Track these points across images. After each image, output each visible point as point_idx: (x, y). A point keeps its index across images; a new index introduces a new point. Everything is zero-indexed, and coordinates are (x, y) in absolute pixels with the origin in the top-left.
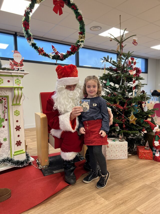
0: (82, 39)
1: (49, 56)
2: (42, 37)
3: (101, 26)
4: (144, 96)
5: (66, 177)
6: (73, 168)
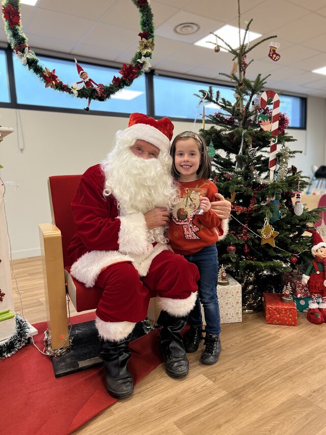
0: (148, 49)
1: (70, 90)
2: (69, 54)
3: (198, 23)
4: (295, 180)
5: (109, 380)
6: (125, 355)
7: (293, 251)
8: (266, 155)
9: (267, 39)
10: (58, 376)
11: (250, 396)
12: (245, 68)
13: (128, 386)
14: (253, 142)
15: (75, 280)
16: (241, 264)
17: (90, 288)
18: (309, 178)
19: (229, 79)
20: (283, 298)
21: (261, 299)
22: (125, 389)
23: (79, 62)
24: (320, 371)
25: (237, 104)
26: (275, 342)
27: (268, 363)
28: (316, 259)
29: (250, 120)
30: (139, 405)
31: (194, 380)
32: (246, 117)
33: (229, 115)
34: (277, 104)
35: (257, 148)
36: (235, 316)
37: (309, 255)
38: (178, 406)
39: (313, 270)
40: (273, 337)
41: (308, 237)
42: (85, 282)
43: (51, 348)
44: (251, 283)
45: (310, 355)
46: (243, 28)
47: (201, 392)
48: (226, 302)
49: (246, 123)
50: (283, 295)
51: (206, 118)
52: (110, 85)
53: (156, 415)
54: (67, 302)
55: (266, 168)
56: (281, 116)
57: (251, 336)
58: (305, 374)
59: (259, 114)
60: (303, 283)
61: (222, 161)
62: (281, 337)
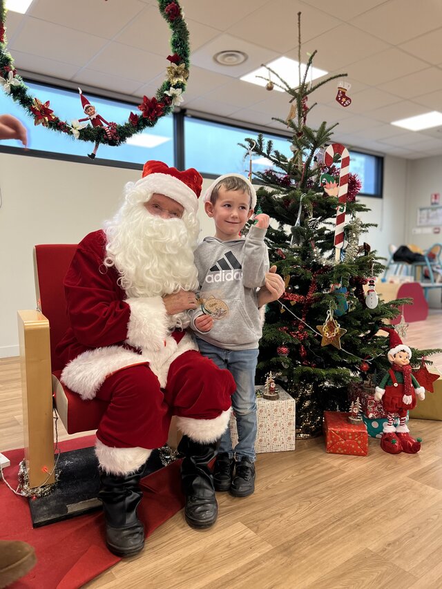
0: (179, 77)
1: (69, 129)
2: (70, 81)
3: (245, 52)
4: (368, 261)
5: (111, 532)
6: (134, 496)
7: (364, 356)
8: (331, 228)
9: (335, 77)
10: (36, 526)
11: (305, 551)
12: (306, 113)
13: (135, 539)
14: (314, 209)
15: (66, 388)
16: (295, 372)
17: (88, 401)
18: (386, 259)
19: (284, 127)
20: (350, 418)
21: (321, 419)
22: (132, 543)
23: (84, 92)
24: (397, 516)
25: (295, 160)
26: (338, 477)
27: (329, 506)
28: (394, 366)
29: (311, 182)
30: (151, 565)
31: (230, 529)
32: (306, 177)
33: (284, 174)
34: (346, 162)
35: (319, 218)
36: (285, 441)
37: (384, 361)
38: (205, 567)
39: (390, 381)
40: (336, 471)
41: (383, 337)
42: (81, 392)
43: (29, 486)
44: (308, 398)
45: (384, 496)
46: (304, 62)
47: (237, 546)
48: (274, 422)
49: (305, 185)
50: (350, 415)
51: (253, 176)
52: (126, 124)
53: (174, 580)
54: (55, 420)
55: (330, 245)
56: (350, 178)
57: (307, 469)
58: (379, 520)
59: (322, 174)
60: (376, 399)
61: (273, 234)
62: (346, 470)
